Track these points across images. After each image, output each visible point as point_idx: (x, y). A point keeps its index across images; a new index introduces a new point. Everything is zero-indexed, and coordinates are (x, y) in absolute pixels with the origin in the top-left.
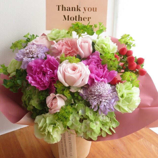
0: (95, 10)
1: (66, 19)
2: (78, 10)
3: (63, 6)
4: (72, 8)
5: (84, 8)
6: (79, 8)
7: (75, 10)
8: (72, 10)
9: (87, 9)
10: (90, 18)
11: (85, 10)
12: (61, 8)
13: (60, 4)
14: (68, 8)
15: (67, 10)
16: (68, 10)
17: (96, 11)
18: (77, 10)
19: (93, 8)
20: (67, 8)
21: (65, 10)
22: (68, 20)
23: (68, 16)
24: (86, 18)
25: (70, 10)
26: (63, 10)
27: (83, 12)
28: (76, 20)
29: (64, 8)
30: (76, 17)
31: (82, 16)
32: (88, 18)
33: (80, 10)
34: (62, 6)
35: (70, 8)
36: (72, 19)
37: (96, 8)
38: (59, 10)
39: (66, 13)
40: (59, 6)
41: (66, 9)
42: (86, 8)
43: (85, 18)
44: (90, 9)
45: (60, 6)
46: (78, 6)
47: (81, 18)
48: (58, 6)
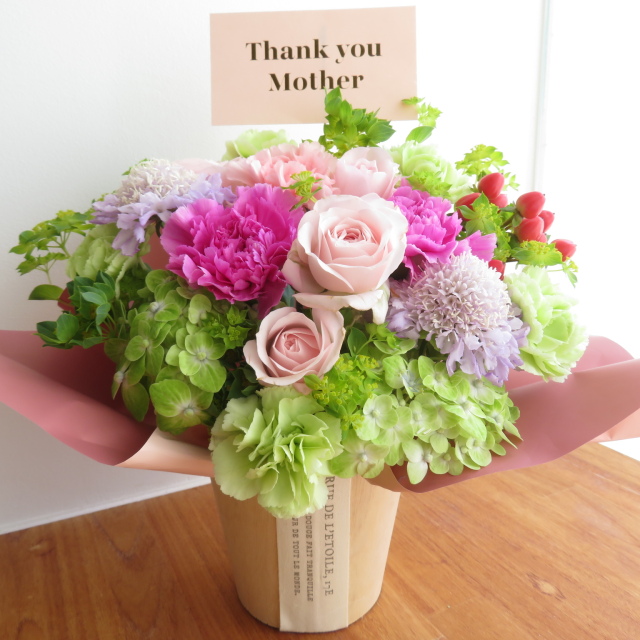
0: (374, 51)
1: (278, 86)
2: (320, 55)
3: (267, 43)
4: (299, 49)
5: (340, 47)
6: (320, 48)
7: (308, 56)
8: (300, 56)
9: (347, 51)
10: (359, 79)
11: (342, 54)
12: (260, 51)
13: (259, 39)
14: (286, 50)
15: (283, 57)
16: (286, 55)
17: (378, 53)
18: (317, 56)
19: (370, 46)
20: (283, 49)
21: (275, 57)
22: (287, 88)
23: (287, 76)
24: (347, 80)
25: (290, 57)
26: (267, 57)
27: (337, 61)
28: (313, 87)
29: (270, 52)
30: (313, 76)
31: (334, 72)
32: (355, 78)
33: (324, 56)
34: (263, 44)
35: (290, 50)
36: (300, 84)
37: (378, 46)
38: (254, 57)
39: (280, 67)
40: (254, 46)
41: (279, 53)
42: (344, 48)
43: (343, 79)
44: (358, 50)
45: (257, 46)
46: (316, 42)
47: (331, 80)
48: (250, 46)
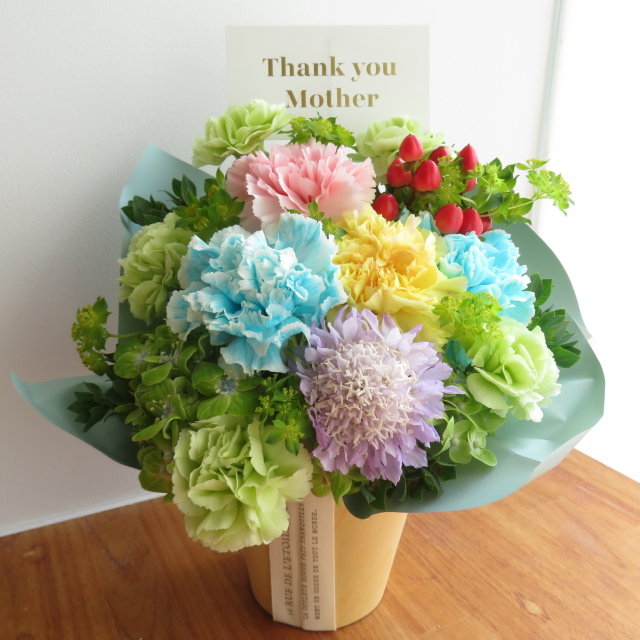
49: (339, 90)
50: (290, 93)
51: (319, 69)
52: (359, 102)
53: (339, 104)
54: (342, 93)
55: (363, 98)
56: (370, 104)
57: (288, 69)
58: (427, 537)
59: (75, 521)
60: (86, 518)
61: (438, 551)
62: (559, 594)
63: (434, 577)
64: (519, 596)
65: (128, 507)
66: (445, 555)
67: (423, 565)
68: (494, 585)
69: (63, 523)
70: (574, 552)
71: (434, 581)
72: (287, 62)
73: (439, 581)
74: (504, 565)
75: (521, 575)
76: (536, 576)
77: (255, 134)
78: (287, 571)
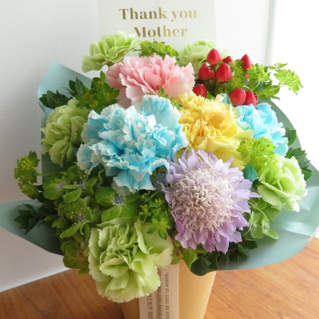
49: (164, 27)
50: (136, 29)
51: (152, 15)
52: (177, 34)
53: (165, 35)
54: (166, 28)
55: (178, 31)
56: (183, 35)
57: (134, 15)
58: (222, 284)
59: (13, 289)
60: (19, 287)
61: (230, 291)
62: (301, 311)
63: (230, 307)
64: (280, 314)
65: (44, 279)
66: (235, 293)
67: (223, 300)
68: (265, 309)
69: (6, 291)
70: (305, 286)
71: (230, 309)
72: (134, 11)
73: (233, 309)
74: (268, 296)
75: (278, 302)
76: (287, 301)
77: (121, 50)
78: (150, 310)
